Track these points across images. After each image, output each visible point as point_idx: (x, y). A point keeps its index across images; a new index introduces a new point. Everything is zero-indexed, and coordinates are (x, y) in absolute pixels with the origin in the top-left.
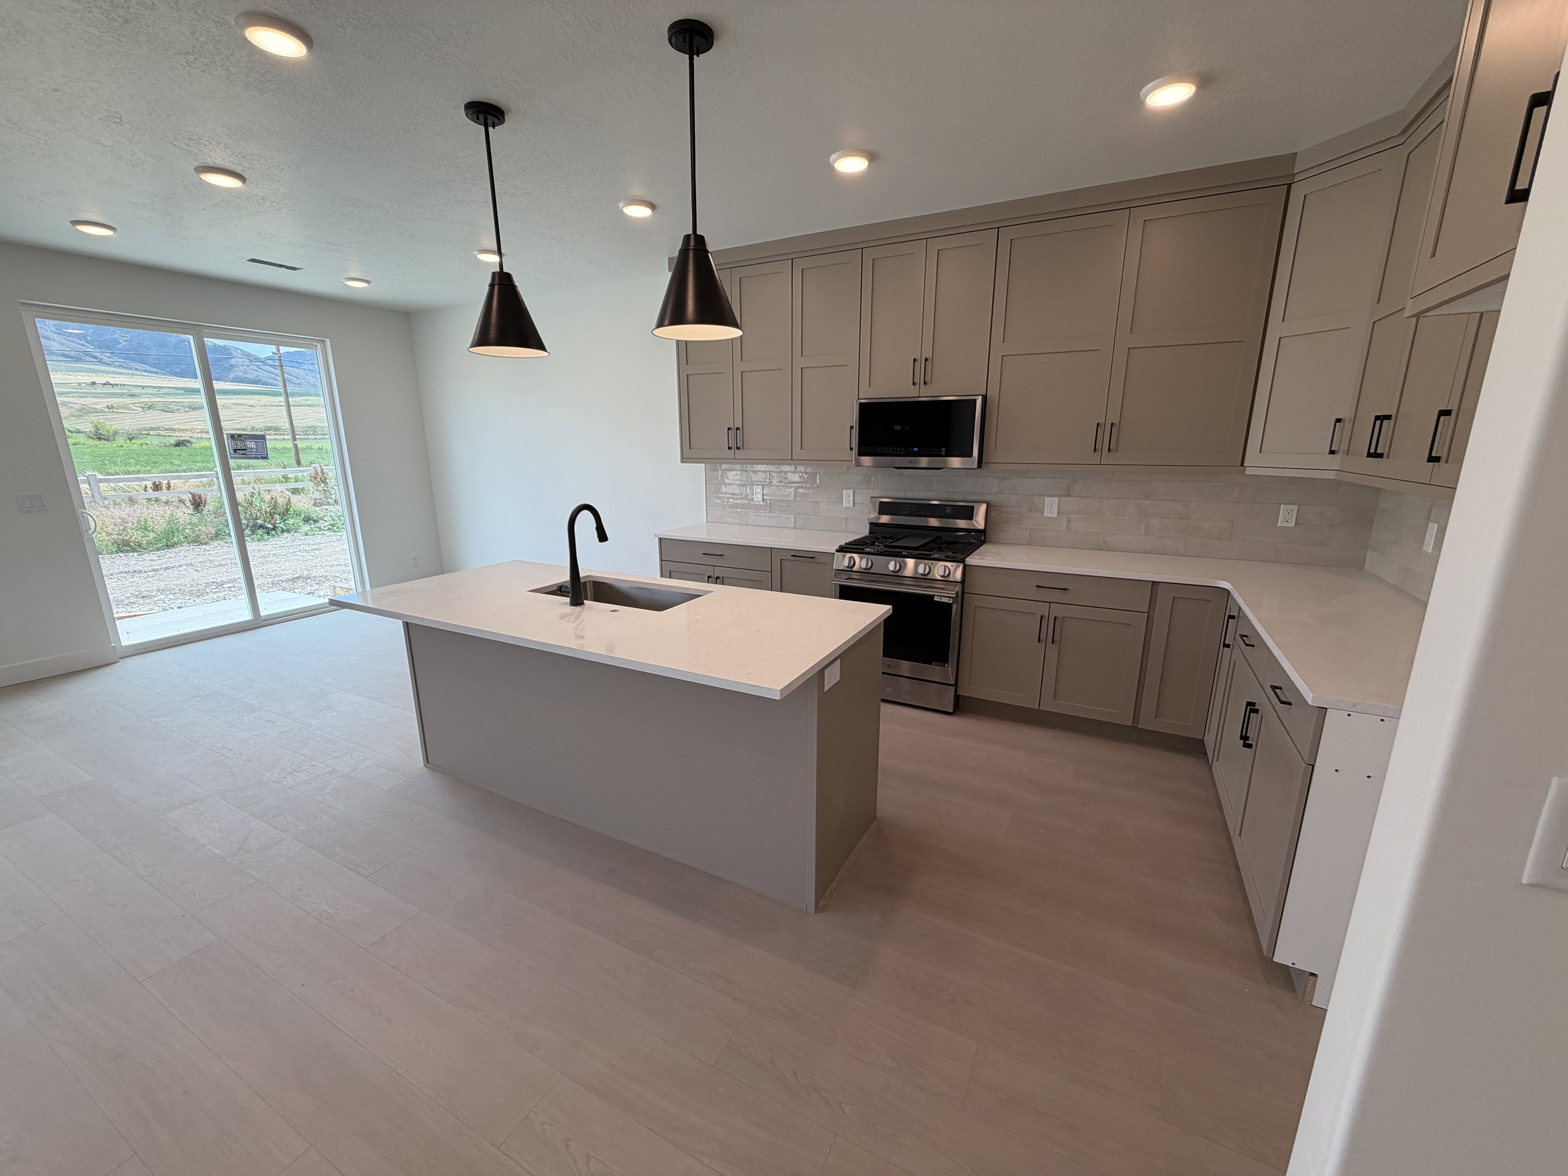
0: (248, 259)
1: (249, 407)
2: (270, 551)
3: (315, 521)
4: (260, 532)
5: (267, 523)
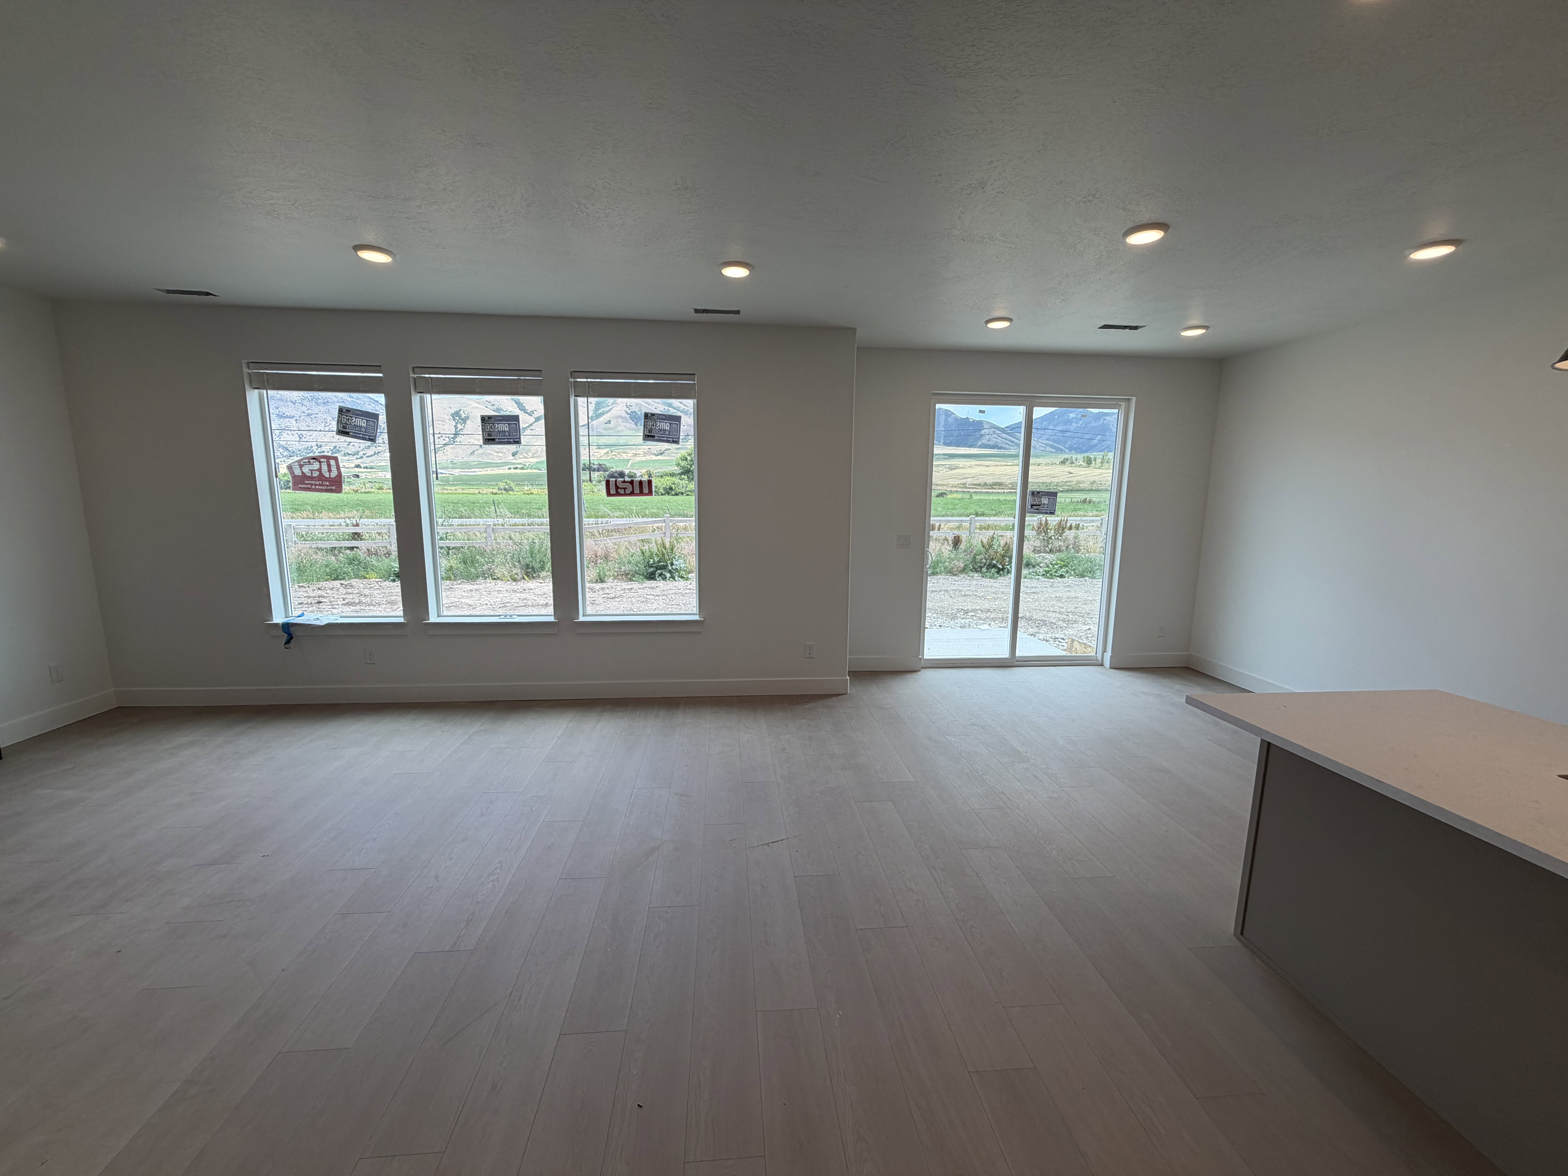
0: (1099, 327)
1: (985, 467)
2: (999, 588)
3: (1034, 567)
4: (993, 570)
5: (999, 564)
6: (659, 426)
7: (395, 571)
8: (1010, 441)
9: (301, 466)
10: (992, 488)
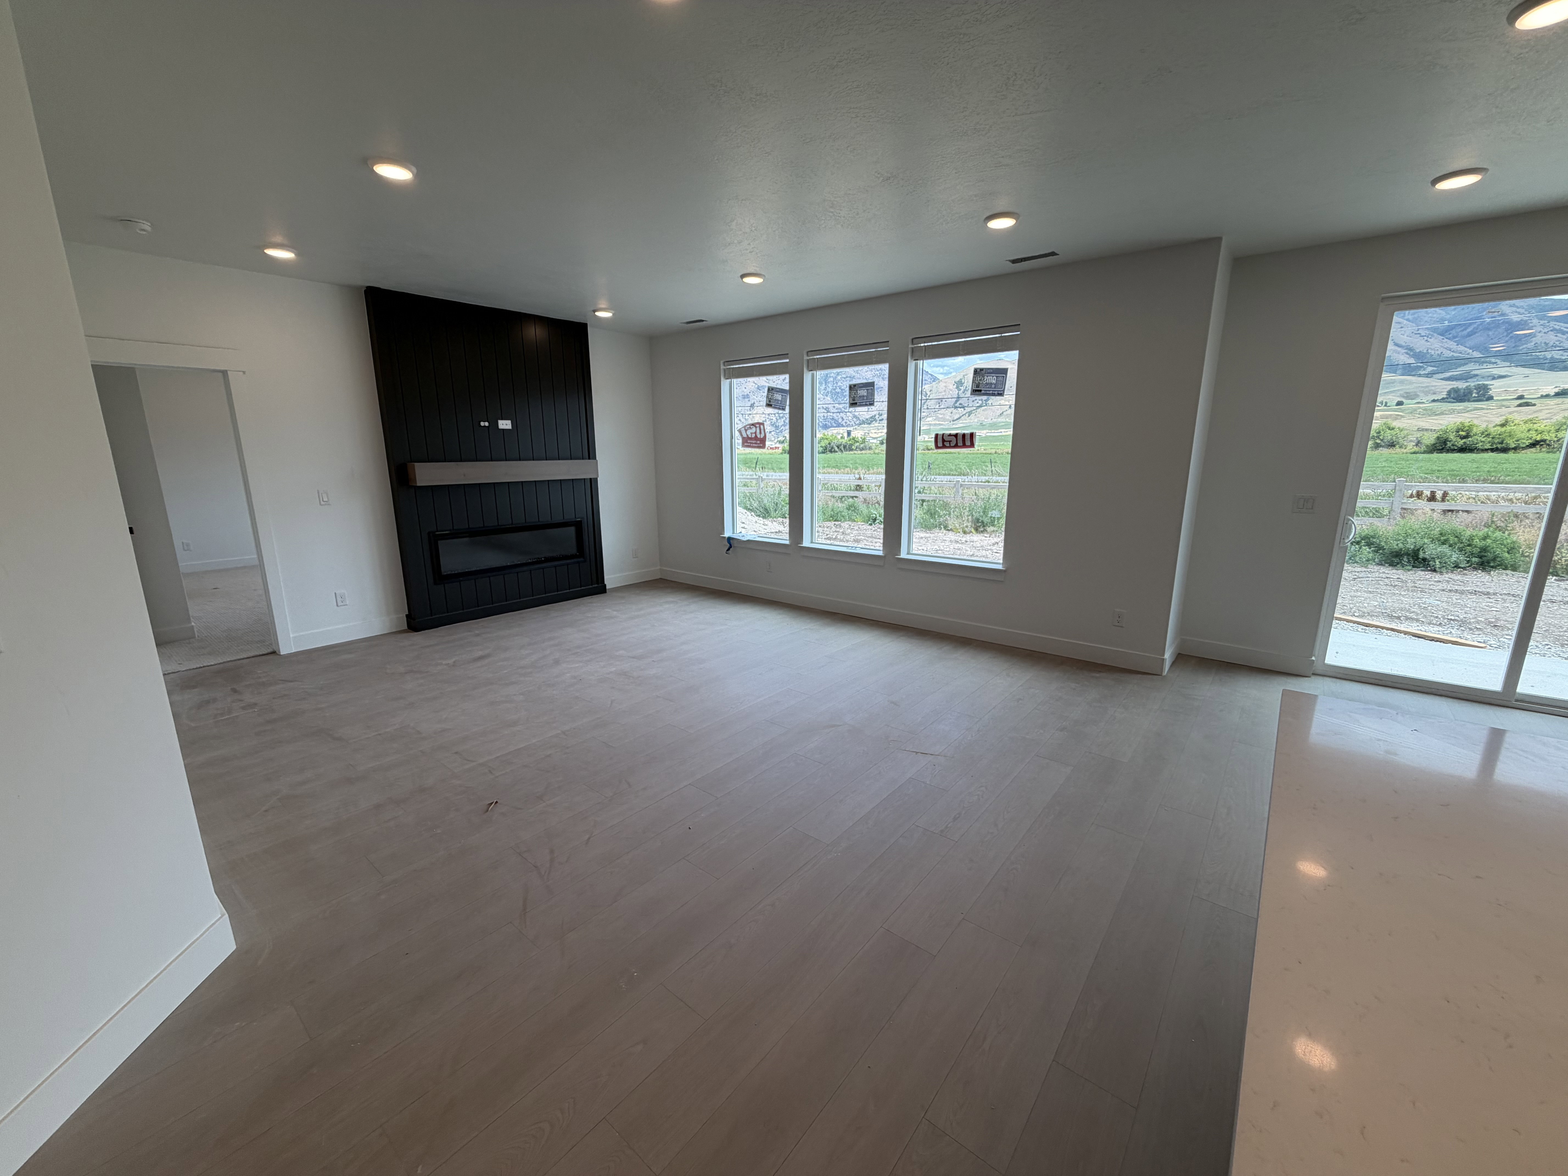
6: (987, 380)
7: (873, 517)
9: (746, 430)
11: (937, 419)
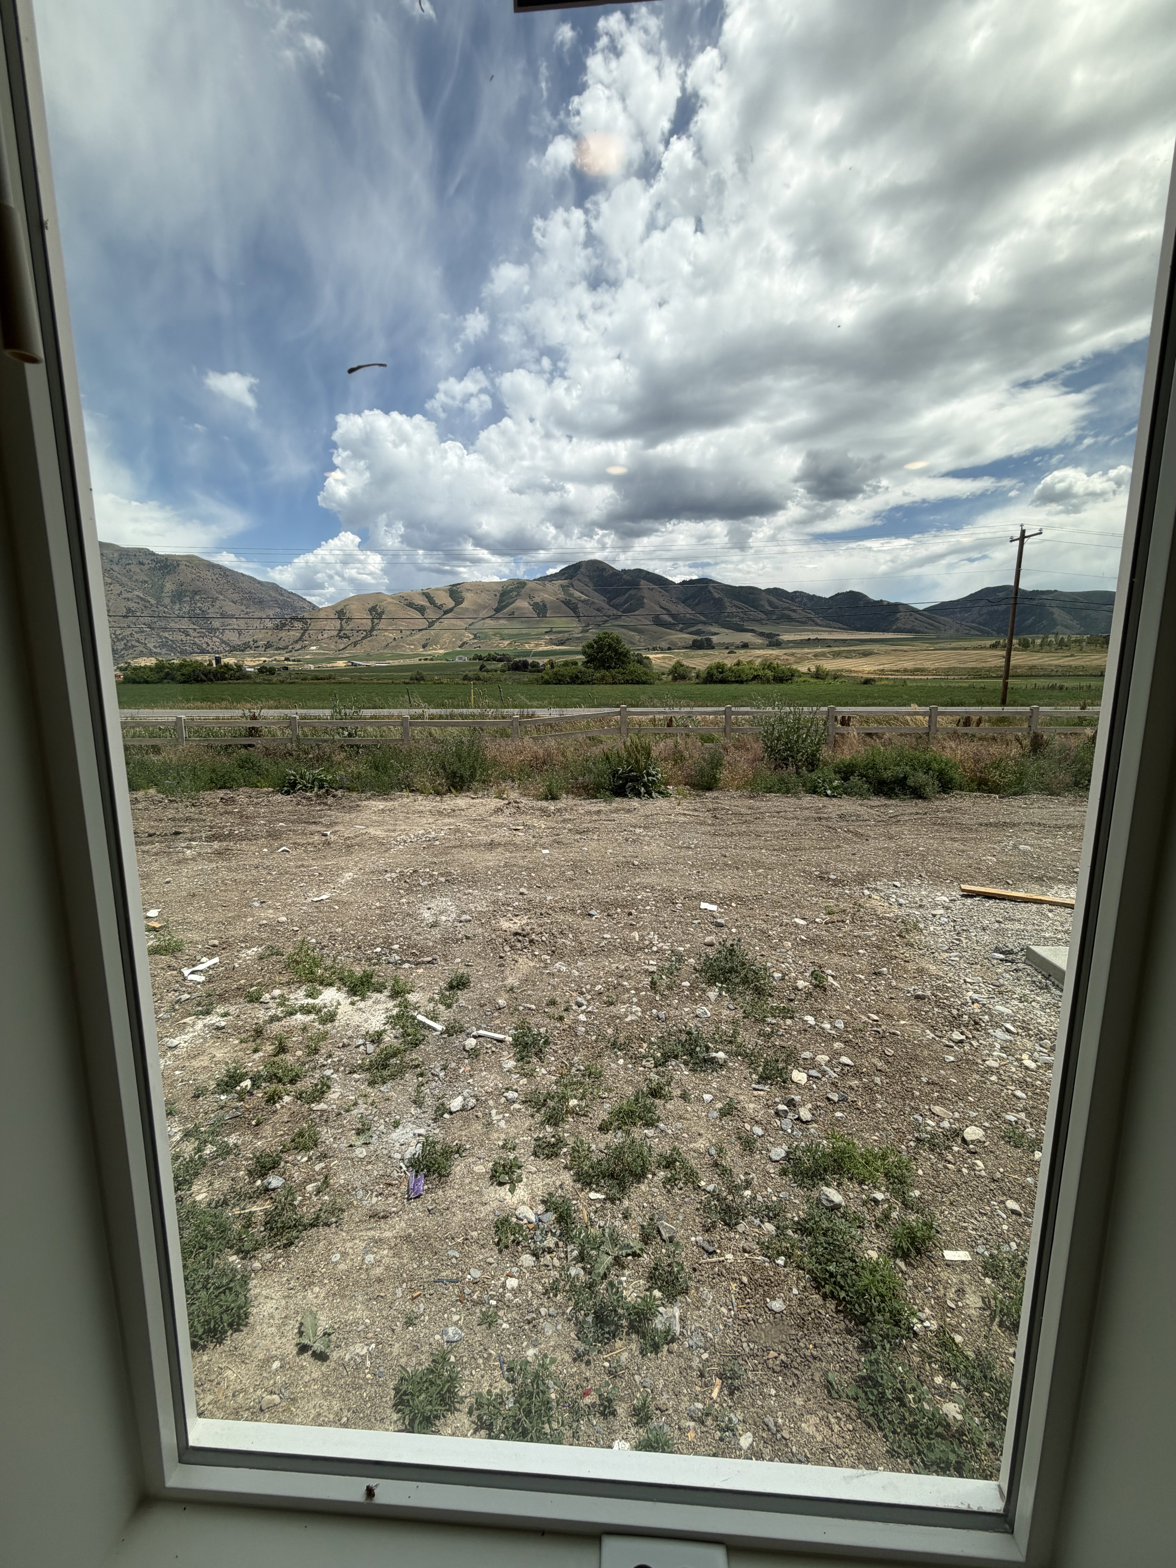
8: (929, 624)
10: (914, 675)
11: (321, 648)
